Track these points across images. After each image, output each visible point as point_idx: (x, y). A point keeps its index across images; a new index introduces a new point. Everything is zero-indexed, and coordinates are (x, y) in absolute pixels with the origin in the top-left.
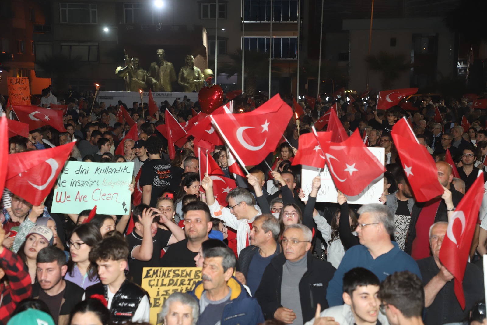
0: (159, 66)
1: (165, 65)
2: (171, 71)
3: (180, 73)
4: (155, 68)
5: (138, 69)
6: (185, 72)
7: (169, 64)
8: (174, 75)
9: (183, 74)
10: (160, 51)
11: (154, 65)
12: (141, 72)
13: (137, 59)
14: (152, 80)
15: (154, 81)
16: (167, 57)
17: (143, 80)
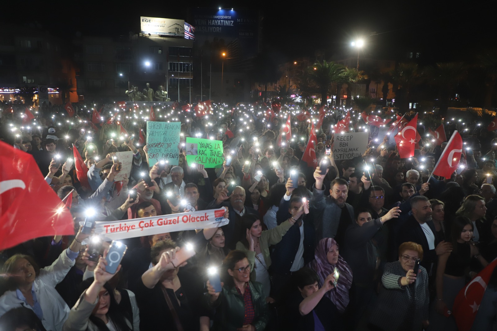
0: (147, 90)
1: (150, 90)
2: (152, 92)
3: (156, 93)
4: (146, 91)
5: (138, 91)
6: (158, 93)
7: (152, 89)
8: (154, 94)
9: (157, 93)
10: (148, 84)
11: (145, 90)
12: (138, 93)
13: (137, 87)
14: (144, 96)
15: (145, 96)
16: (151, 86)
17: (140, 96)
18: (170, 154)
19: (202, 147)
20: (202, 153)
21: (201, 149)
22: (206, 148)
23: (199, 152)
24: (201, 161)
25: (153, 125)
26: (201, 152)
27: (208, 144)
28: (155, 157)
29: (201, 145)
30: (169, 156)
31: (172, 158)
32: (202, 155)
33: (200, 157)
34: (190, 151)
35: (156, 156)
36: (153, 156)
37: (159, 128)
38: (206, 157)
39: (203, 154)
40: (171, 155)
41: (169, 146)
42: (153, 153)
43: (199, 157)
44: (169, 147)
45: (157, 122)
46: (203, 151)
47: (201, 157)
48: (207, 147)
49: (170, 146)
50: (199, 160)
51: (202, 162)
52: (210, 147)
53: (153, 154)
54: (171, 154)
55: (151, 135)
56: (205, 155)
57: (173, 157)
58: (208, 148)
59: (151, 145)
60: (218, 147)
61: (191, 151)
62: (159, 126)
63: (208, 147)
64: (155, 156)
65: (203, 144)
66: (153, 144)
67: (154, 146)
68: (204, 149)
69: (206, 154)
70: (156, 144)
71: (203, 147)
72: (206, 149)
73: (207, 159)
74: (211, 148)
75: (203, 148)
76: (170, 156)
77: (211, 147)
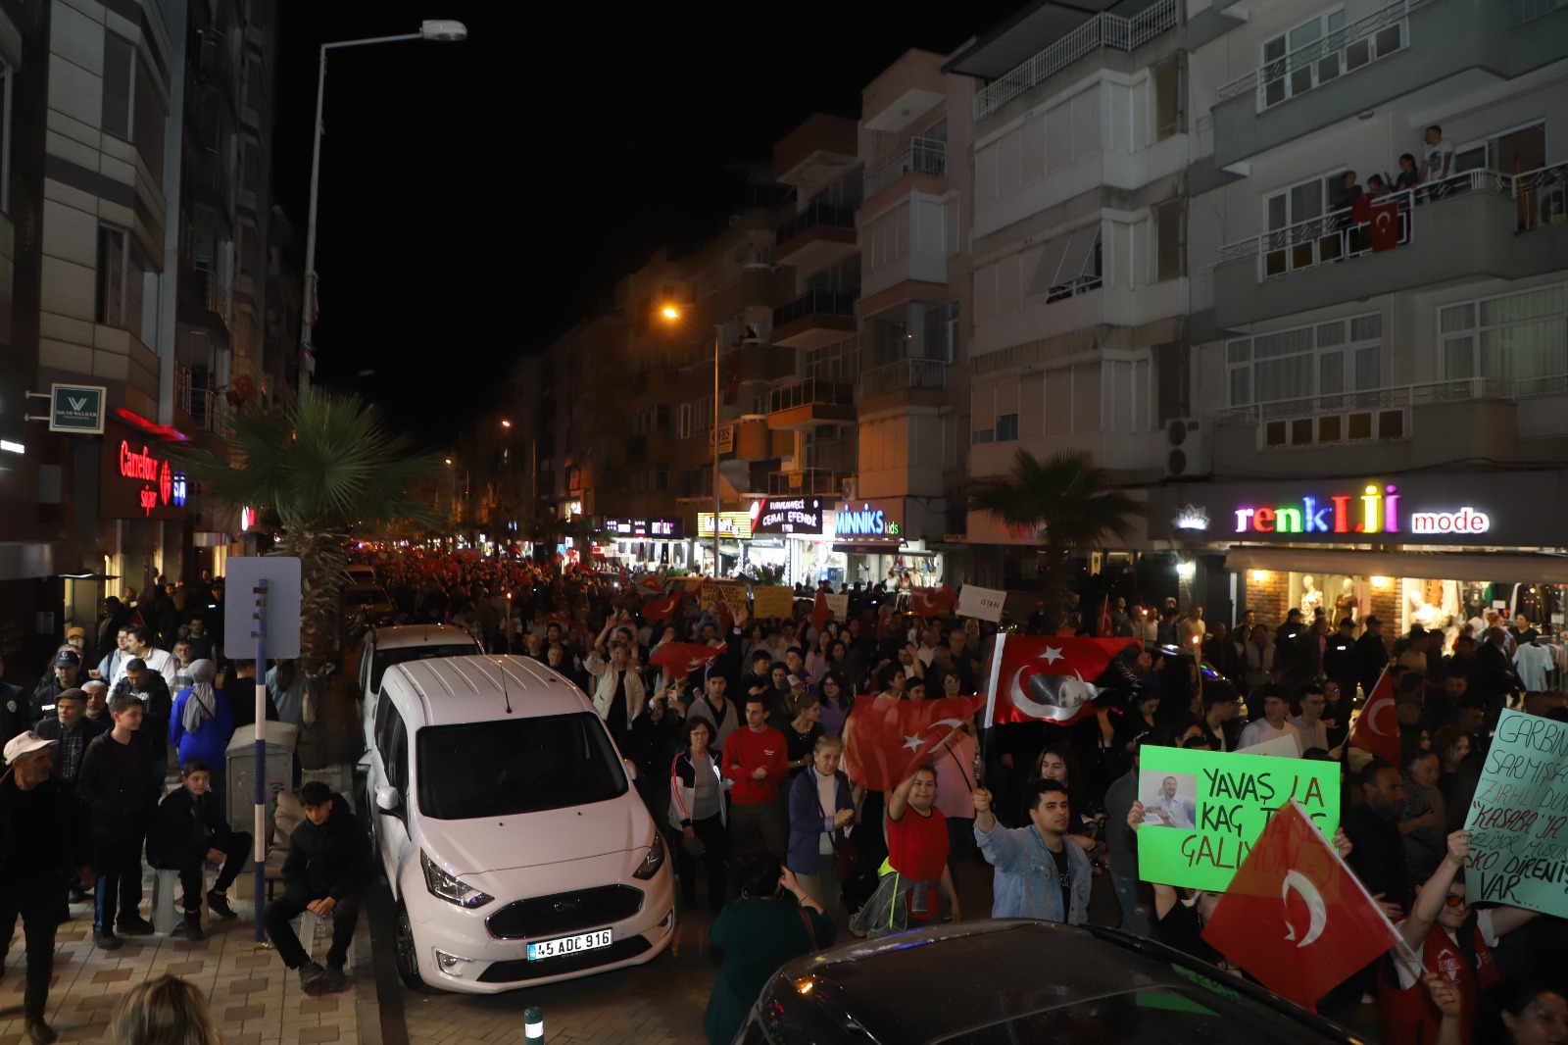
18: (1541, 860)
19: (1220, 790)
20: (1219, 822)
21: (1216, 802)
22: (1238, 795)
23: (1205, 815)
24: (1211, 855)
25: (1526, 729)
26: (1213, 816)
27: (1251, 778)
28: (1480, 866)
29: (1214, 780)
30: (1531, 869)
31: (1542, 878)
32: (1216, 828)
33: (1206, 839)
34: (1159, 809)
35: (1485, 862)
36: (1477, 859)
37: (1552, 746)
38: (1238, 840)
39: (1223, 828)
40: (1543, 865)
41: (1552, 829)
42: (1479, 849)
43: (1200, 839)
44: (1552, 832)
45: (1548, 722)
46: (1222, 809)
47: (1214, 838)
48: (1247, 791)
49: (1556, 830)
50: (1201, 854)
51: (1218, 865)
52: (1261, 791)
53: (1476, 853)
54: (1545, 860)
55: (1504, 771)
56: (1235, 831)
57: (1546, 873)
58: (1250, 796)
59: (1488, 816)
60: (1309, 794)
61: (1164, 807)
62: (1553, 739)
63: (1254, 791)
64: (1482, 861)
65: (1222, 777)
66: (1499, 812)
67: (1501, 821)
68: (1227, 801)
69: (1240, 827)
70: (1509, 814)
71: (1227, 790)
72: (1239, 802)
73: (1244, 847)
74: (1265, 798)
75: (1223, 795)
76: (1536, 868)
77: (1267, 793)
